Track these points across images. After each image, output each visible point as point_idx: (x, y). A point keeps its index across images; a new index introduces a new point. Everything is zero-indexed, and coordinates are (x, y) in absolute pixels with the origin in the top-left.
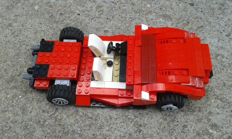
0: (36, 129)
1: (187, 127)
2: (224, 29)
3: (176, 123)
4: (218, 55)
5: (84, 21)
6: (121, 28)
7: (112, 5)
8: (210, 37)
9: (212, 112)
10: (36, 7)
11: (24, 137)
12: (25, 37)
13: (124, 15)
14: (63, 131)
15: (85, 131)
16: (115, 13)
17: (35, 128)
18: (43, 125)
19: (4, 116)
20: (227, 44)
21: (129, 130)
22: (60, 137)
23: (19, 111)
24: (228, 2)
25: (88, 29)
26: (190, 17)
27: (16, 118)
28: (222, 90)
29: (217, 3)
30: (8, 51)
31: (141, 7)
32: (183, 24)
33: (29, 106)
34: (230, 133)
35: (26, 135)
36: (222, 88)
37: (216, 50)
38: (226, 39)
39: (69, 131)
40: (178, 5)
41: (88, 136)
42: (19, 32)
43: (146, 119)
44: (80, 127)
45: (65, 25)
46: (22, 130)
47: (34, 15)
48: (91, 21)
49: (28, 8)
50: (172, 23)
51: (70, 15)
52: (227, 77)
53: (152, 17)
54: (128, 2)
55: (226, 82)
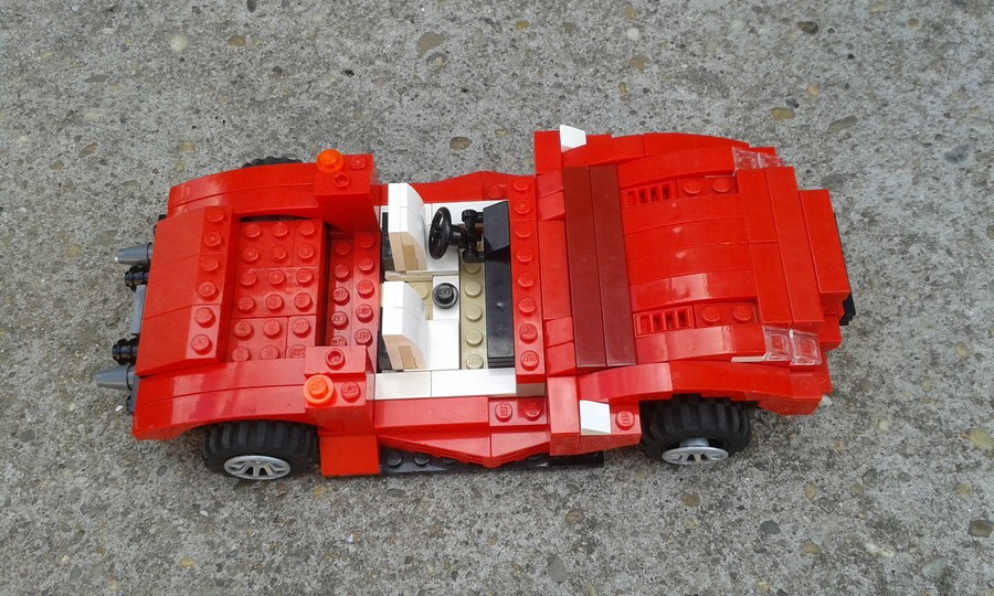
0: (184, 535)
1: (778, 531)
2: (940, 132)
3: (732, 516)
4: (911, 239)
5: (370, 99)
6: (520, 127)
7: (484, 31)
8: (882, 166)
9: (878, 471)
10: (177, 44)
11: (134, 569)
12: (135, 166)
13: (530, 75)
14: (290, 545)
15: (374, 546)
16: (496, 65)
17: (179, 532)
18: (210, 520)
19: (55, 487)
20: (952, 194)
21: (547, 542)
22: (278, 570)
23: (116, 466)
24: (958, 15)
25: (386, 131)
26: (800, 80)
27: (103, 493)
28: (925, 384)
29: (913, 22)
30: (67, 225)
31: (601, 39)
32: (773, 109)
33: (156, 446)
34: (950, 554)
35: (144, 561)
36: (923, 374)
37: (905, 218)
38: (947, 173)
39: (311, 544)
40: (752, 30)
41: (386, 565)
42: (109, 145)
43: (614, 499)
44: (354, 530)
45: (292, 118)
46: (126, 541)
47: (169, 76)
48: (400, 101)
49: (144, 47)
50: (729, 104)
51: (315, 76)
52: (945, 328)
53: (646, 84)
54: (549, 19)
55: (940, 351)
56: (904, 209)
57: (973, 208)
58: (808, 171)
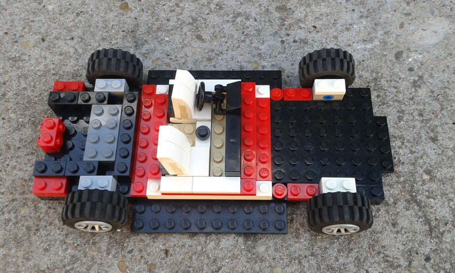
4: (239, 14)
37: (236, 6)
52: (249, 55)
55: (245, 66)
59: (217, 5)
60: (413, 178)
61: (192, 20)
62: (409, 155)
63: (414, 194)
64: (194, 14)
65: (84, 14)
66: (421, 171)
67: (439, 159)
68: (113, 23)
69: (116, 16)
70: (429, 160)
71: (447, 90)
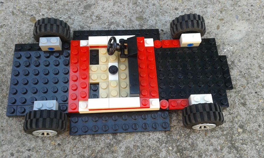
4: (112, 23)
20: (126, 8)
37: (110, 17)
56: (110, 14)
57: (132, 12)
58: (80, 4)
59: (97, 17)
60: (232, 131)
61: (81, 28)
62: (229, 116)
63: (233, 142)
64: (81, 24)
65: (6, 26)
66: (237, 126)
67: (248, 117)
68: (26, 32)
69: (28, 27)
70: (241, 118)
71: (250, 70)
